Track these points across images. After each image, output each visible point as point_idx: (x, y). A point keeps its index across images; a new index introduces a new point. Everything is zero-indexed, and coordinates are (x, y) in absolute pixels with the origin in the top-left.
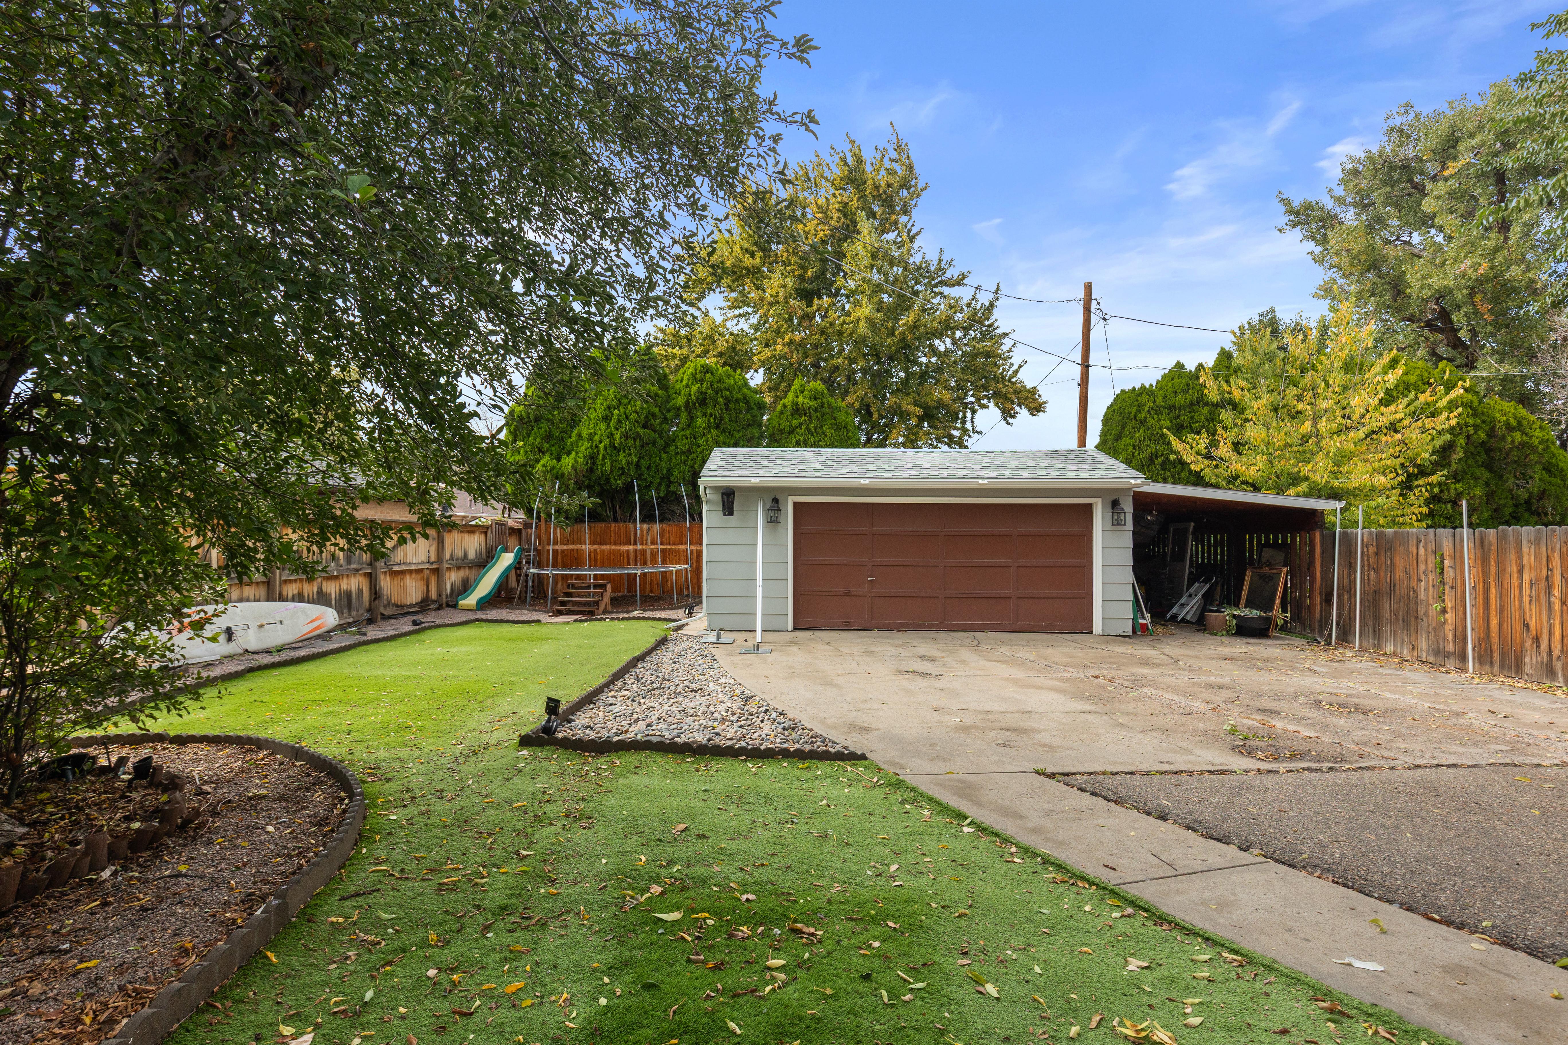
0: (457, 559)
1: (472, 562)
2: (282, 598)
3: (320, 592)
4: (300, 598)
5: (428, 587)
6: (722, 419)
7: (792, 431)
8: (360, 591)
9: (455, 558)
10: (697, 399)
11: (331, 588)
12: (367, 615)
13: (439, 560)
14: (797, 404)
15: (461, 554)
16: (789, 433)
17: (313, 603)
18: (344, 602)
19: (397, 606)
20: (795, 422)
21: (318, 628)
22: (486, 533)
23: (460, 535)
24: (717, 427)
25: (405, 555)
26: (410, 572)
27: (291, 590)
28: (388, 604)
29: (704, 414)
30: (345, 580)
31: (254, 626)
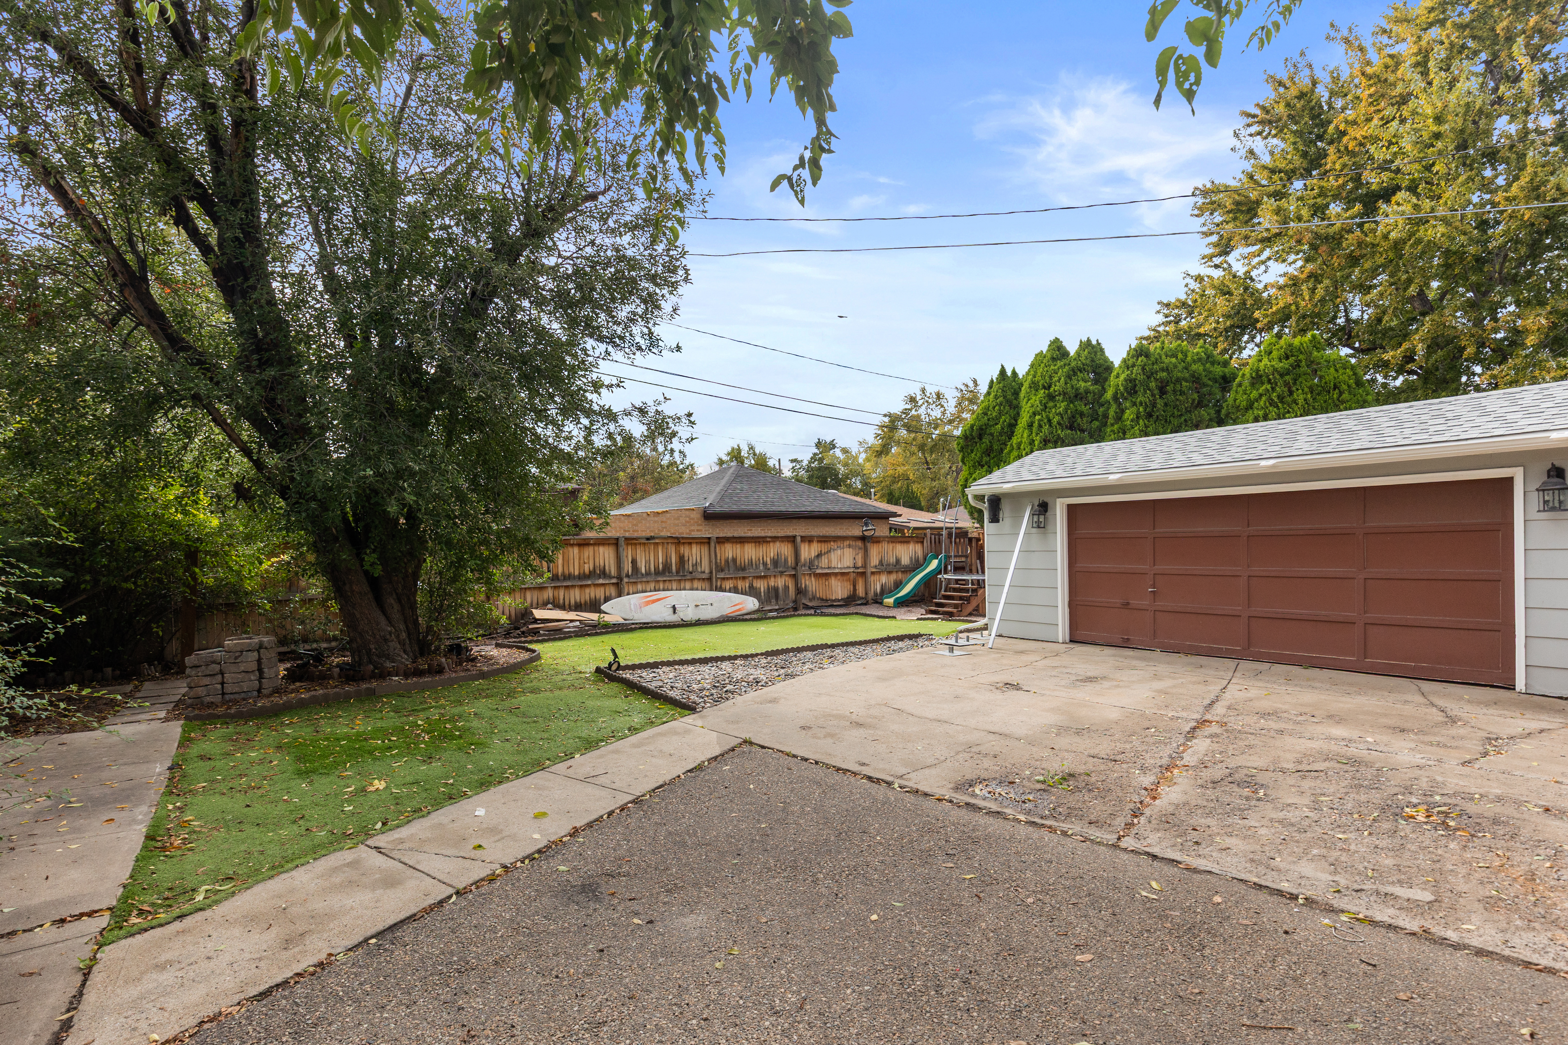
0: (888, 565)
1: (906, 567)
2: (721, 589)
3: (751, 587)
4: (735, 590)
5: (854, 586)
6: (1154, 405)
7: (1250, 406)
8: (786, 588)
9: (885, 563)
10: (1126, 389)
11: (761, 585)
12: (791, 605)
13: (865, 566)
14: (1258, 370)
15: (892, 560)
16: (1247, 409)
17: (746, 594)
18: (772, 594)
19: (822, 600)
20: (1254, 394)
21: (739, 610)
22: (922, 543)
23: (891, 546)
24: (1149, 415)
25: (830, 561)
26: (836, 574)
27: (728, 584)
28: (814, 598)
29: (1134, 404)
30: (772, 579)
31: (692, 605)
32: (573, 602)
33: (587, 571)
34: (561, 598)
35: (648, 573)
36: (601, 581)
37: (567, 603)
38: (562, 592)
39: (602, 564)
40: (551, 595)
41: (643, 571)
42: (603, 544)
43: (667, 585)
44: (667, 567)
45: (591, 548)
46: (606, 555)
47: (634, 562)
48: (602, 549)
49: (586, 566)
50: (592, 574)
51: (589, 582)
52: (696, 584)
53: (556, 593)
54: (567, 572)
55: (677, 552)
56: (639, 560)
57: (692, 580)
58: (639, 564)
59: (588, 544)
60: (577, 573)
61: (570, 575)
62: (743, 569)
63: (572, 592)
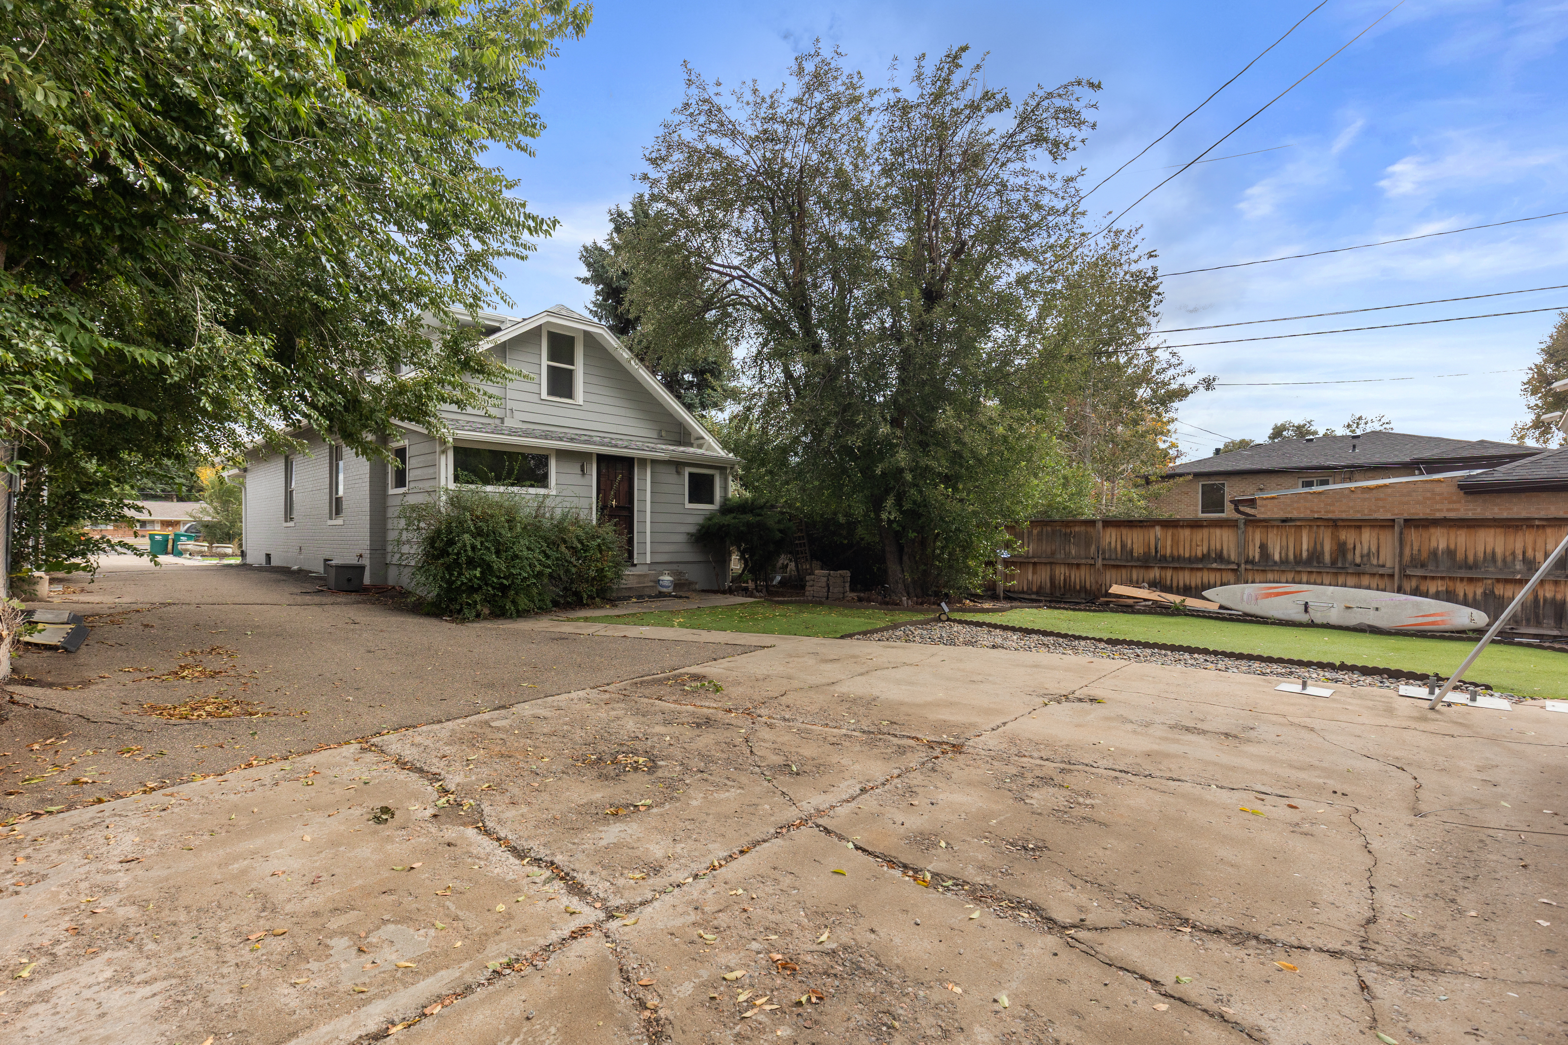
21: (1433, 623)
31: (1340, 606)
32: (1181, 584)
33: (1199, 554)
34: (1169, 579)
35: (1284, 562)
36: (1214, 565)
37: (1175, 585)
38: (1169, 573)
39: (1218, 547)
40: (1158, 575)
41: (1277, 557)
42: (1221, 526)
43: (1313, 577)
44: (1315, 556)
45: (1205, 531)
46: (1225, 538)
47: (1263, 547)
48: (1218, 531)
49: (1199, 549)
50: (1205, 558)
51: (1200, 566)
52: (1365, 580)
53: (1163, 574)
54: (1176, 553)
55: (1335, 537)
56: (1270, 545)
57: (1359, 574)
58: (1270, 550)
59: (1201, 526)
60: (1187, 555)
61: (1179, 557)
62: (1475, 566)
63: (1181, 574)
